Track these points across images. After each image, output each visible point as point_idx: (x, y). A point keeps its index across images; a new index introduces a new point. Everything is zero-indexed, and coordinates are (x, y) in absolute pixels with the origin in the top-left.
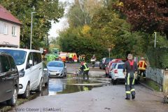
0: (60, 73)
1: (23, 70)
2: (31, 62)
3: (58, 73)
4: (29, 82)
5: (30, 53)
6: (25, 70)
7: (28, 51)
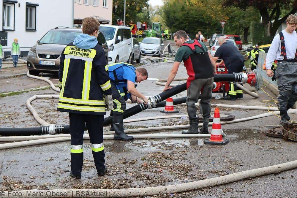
0: (156, 51)
1: (112, 45)
2: (119, 38)
3: (153, 50)
4: (118, 56)
5: (119, 30)
6: (114, 45)
7: (117, 28)
